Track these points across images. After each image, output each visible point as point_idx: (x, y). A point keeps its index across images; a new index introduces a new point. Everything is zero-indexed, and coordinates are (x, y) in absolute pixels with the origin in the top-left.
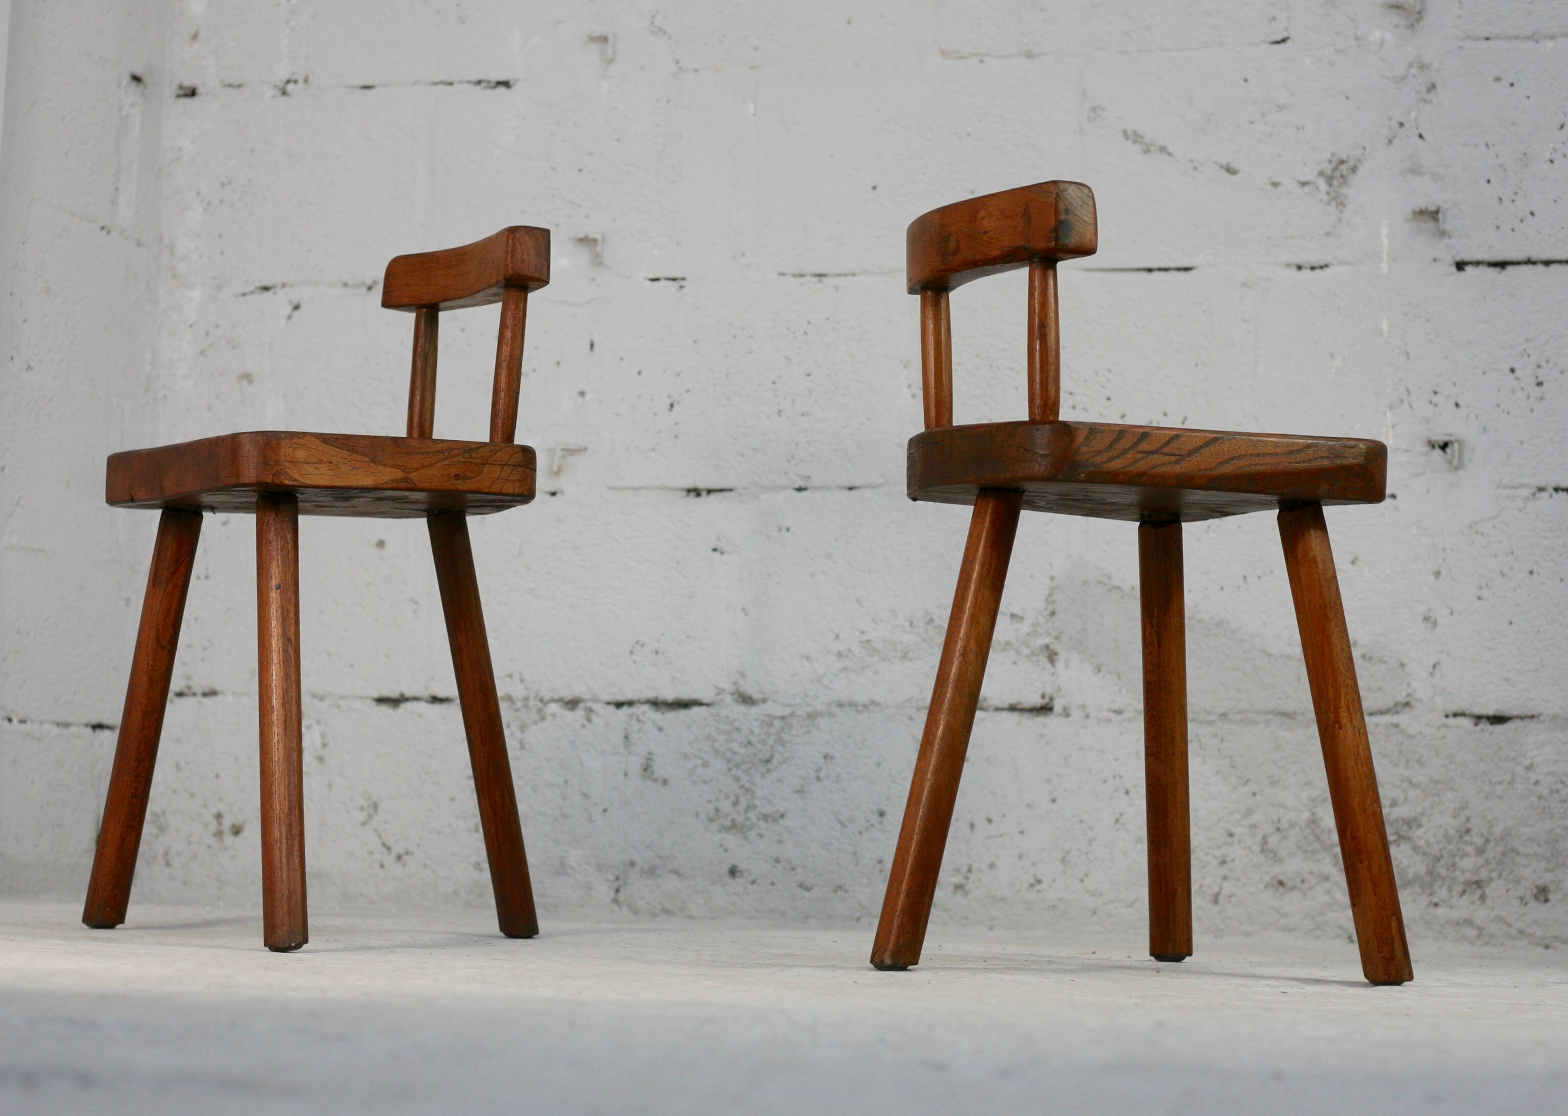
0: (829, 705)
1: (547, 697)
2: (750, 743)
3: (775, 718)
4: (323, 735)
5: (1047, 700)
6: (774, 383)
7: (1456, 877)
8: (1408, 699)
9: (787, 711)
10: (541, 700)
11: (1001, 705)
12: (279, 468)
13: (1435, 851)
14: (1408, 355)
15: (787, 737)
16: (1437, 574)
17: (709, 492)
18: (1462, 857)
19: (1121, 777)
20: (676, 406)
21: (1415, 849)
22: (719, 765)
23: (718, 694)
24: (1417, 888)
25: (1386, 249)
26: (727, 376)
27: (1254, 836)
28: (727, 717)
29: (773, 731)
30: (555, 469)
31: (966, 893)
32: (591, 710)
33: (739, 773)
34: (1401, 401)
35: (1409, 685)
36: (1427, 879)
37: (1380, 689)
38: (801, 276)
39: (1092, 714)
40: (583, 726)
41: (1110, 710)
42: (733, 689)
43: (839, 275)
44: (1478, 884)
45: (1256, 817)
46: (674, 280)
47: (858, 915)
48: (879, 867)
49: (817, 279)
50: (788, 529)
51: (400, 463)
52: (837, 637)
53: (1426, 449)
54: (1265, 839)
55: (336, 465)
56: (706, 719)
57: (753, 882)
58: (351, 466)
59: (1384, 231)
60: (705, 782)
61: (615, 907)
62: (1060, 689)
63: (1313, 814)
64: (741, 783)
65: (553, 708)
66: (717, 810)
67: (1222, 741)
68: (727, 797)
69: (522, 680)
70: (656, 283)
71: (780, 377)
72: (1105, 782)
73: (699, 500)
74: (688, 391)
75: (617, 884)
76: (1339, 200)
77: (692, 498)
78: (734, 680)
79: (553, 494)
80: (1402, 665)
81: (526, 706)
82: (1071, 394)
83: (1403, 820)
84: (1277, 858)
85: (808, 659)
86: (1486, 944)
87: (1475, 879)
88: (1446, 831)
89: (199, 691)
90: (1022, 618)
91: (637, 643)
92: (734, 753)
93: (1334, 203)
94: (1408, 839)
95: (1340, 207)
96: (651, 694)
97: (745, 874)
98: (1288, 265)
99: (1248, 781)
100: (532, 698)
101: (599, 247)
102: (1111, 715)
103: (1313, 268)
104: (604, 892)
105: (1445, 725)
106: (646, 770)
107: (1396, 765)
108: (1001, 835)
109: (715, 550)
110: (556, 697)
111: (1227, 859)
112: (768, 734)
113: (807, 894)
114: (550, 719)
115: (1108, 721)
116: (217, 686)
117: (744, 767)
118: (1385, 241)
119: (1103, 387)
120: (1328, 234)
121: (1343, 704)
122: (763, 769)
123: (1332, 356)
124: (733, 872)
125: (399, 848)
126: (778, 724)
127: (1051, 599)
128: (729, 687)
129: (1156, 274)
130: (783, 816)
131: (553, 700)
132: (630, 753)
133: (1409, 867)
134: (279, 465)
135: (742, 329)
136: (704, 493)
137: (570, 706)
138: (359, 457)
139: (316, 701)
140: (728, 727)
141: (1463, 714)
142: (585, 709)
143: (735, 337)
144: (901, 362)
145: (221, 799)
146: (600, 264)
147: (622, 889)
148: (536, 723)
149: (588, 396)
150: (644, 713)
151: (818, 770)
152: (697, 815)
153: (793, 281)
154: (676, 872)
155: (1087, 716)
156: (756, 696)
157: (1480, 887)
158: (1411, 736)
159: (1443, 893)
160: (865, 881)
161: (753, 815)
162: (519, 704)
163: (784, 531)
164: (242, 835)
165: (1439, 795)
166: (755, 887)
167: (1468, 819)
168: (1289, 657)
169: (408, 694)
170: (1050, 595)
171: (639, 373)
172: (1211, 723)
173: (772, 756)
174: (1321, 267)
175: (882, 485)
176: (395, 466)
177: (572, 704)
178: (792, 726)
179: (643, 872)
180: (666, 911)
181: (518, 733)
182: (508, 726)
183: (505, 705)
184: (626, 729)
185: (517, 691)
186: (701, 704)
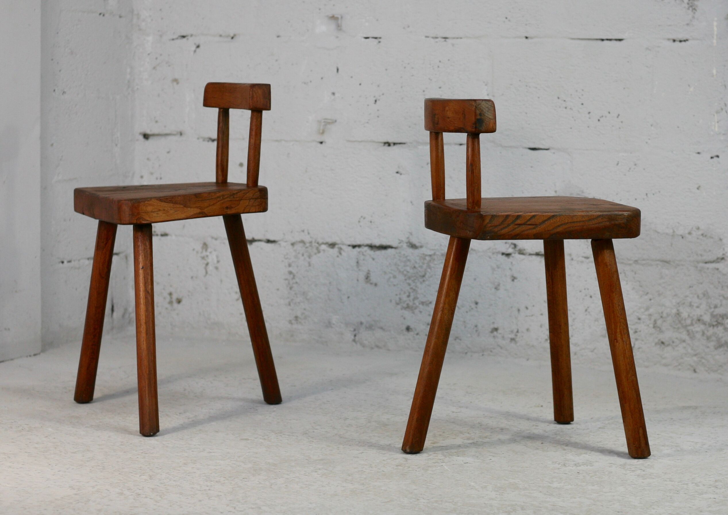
1: (320, 242)
2: (415, 267)
3: (426, 255)
4: (217, 257)
6: (424, 91)
8: (723, 256)
9: (431, 253)
10: (318, 243)
11: (532, 253)
12: (139, 216)
14: (725, 86)
15: (432, 265)
17: (394, 144)
19: (588, 289)
20: (377, 101)
22: (401, 277)
23: (400, 243)
25: (715, 33)
26: (402, 87)
27: (650, 320)
28: (404, 255)
29: (426, 262)
30: (321, 131)
31: (516, 342)
32: (340, 249)
33: (410, 281)
34: (722, 109)
35: (724, 249)
37: (710, 251)
38: (437, 38)
39: (575, 259)
40: (338, 256)
41: (583, 257)
42: (407, 240)
43: (454, 38)
45: (651, 311)
46: (376, 38)
47: (466, 351)
48: (475, 329)
49: (444, 40)
51: (198, 206)
54: (655, 322)
55: (167, 211)
56: (394, 255)
57: (417, 334)
58: (175, 210)
59: (715, 24)
60: (394, 285)
61: (354, 344)
63: (678, 310)
64: (411, 286)
65: (323, 247)
66: (400, 299)
67: (635, 273)
68: (405, 293)
69: (309, 233)
70: (367, 40)
71: (426, 88)
72: (580, 291)
73: (389, 148)
74: (383, 94)
75: (355, 333)
76: (693, 7)
77: (386, 147)
78: (407, 236)
79: (321, 143)
80: (721, 240)
81: (311, 246)
82: (565, 101)
83: (720, 315)
84: (661, 331)
89: (159, 233)
91: (362, 217)
92: (408, 272)
93: (691, 9)
94: (722, 324)
95: (694, 11)
96: (369, 242)
97: (413, 330)
98: (669, 39)
99: (647, 293)
100: (313, 242)
101: (339, 22)
102: (583, 259)
103: (681, 41)
104: (349, 336)
106: (367, 278)
107: (717, 288)
108: (532, 315)
109: (397, 173)
110: (325, 242)
111: (638, 331)
112: (423, 263)
114: (322, 252)
115: (582, 262)
116: (168, 232)
117: (412, 279)
118: (715, 29)
119: (580, 98)
120: (688, 24)
121: (618, 331)
122: (421, 280)
123: (689, 86)
124: (408, 329)
126: (428, 258)
128: (405, 239)
129: (606, 42)
130: (430, 303)
131: (323, 243)
132: (359, 270)
133: (722, 337)
134: (139, 215)
135: (409, 64)
136: (392, 145)
137: (331, 246)
138: (178, 206)
139: (214, 240)
140: (404, 259)
142: (338, 248)
143: (405, 68)
144: (484, 82)
145: (171, 286)
146: (340, 30)
147: (357, 335)
148: (316, 254)
149: (337, 95)
150: (366, 251)
152: (391, 301)
153: (432, 39)
154: (381, 328)
155: (572, 259)
156: (418, 244)
158: (724, 275)
160: (469, 335)
161: (417, 302)
162: (308, 245)
164: (181, 303)
166: (418, 336)
168: (667, 234)
169: (256, 238)
171: (360, 84)
172: (630, 265)
173: (425, 274)
174: (685, 41)
176: (197, 207)
177: (332, 245)
178: (434, 260)
179: (367, 328)
180: (377, 346)
181: (307, 259)
182: (303, 255)
183: (301, 245)
184: (357, 259)
185: (307, 239)
186: (392, 248)
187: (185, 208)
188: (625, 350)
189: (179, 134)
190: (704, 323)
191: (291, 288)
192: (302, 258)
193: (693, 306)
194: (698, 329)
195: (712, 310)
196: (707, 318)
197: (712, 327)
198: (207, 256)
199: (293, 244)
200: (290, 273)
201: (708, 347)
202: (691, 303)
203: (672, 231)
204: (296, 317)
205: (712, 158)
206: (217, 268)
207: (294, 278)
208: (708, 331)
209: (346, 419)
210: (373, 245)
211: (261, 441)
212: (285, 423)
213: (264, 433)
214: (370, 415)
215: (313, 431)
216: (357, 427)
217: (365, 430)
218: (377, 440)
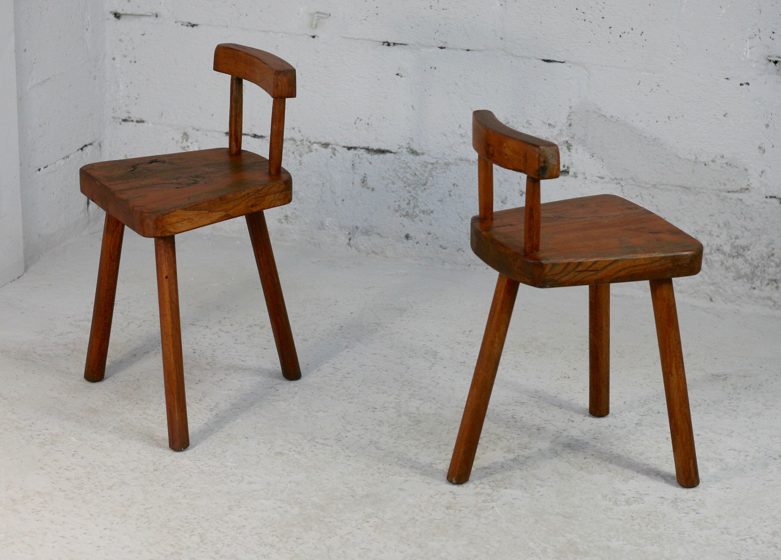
0: (456, 159)
1: (312, 141)
2: (415, 175)
3: (428, 163)
5: (566, 168)
7: (765, 277)
8: (748, 187)
9: (434, 161)
10: (310, 142)
12: (164, 229)
13: (755, 263)
14: (760, 11)
15: (434, 174)
16: (767, 126)
17: (394, 44)
18: (768, 268)
21: (746, 261)
22: (400, 184)
24: (745, 280)
28: (404, 161)
29: (427, 170)
30: (314, 25)
32: (335, 149)
33: (410, 189)
34: (755, 35)
35: (749, 180)
36: (751, 276)
37: (734, 180)
39: (588, 178)
40: (331, 157)
41: (597, 177)
42: (407, 146)
44: (775, 281)
47: (469, 263)
50: (435, 68)
52: (460, 126)
53: (766, 62)
55: (191, 219)
56: (393, 160)
57: (417, 243)
58: (199, 217)
60: (393, 192)
61: (349, 247)
62: (572, 164)
64: (411, 194)
65: (315, 146)
66: (399, 206)
67: (653, 197)
68: (404, 200)
69: (299, 131)
73: (389, 47)
75: (349, 236)
77: (385, 47)
78: (407, 142)
79: (314, 37)
80: (746, 170)
81: (302, 144)
82: (584, 13)
83: (741, 246)
85: (445, 135)
86: (777, 309)
87: (774, 278)
88: (762, 254)
89: (135, 120)
90: (554, 126)
91: (358, 118)
92: (408, 179)
94: (743, 256)
96: (366, 145)
97: (413, 238)
100: (305, 140)
102: (598, 179)
104: (343, 239)
105: (765, 202)
106: (363, 183)
107: (739, 219)
109: (397, 74)
110: (317, 142)
113: (444, 250)
114: (314, 151)
115: (596, 182)
116: (144, 119)
117: (413, 186)
119: (600, 11)
121: (674, 365)
122: (422, 188)
123: (721, 7)
124: (407, 237)
126: (430, 166)
127: (570, 118)
128: (404, 145)
130: (432, 212)
131: (315, 143)
132: (355, 173)
133: (742, 269)
136: (392, 44)
137: (324, 146)
138: (203, 212)
139: (195, 130)
140: (404, 165)
141: (775, 197)
142: (332, 148)
147: (352, 239)
148: (307, 153)
150: (362, 154)
151: (450, 191)
152: (389, 207)
154: (378, 234)
155: (586, 179)
156: (419, 151)
157: (776, 283)
158: (747, 206)
159: (758, 283)
161: (417, 211)
162: (299, 143)
163: (433, 69)
165: (760, 236)
166: (418, 245)
167: (773, 249)
168: (689, 160)
170: (569, 116)
172: (648, 188)
173: (427, 182)
175: (484, 50)
176: (222, 210)
177: (326, 145)
179: (362, 233)
180: (374, 252)
181: (298, 157)
182: (293, 153)
183: (292, 142)
184: (353, 161)
185: (298, 137)
186: (391, 152)
187: (210, 213)
188: (680, 384)
189: (155, 16)
190: (724, 254)
192: (293, 156)
193: (713, 235)
194: (717, 258)
195: (733, 240)
196: (727, 248)
197: (732, 258)
198: (188, 147)
201: (727, 278)
202: (710, 232)
203: (694, 157)
204: (286, 216)
205: (741, 85)
208: (727, 262)
209: (374, 409)
210: (370, 148)
211: (296, 456)
212: (313, 418)
213: (296, 440)
214: (398, 401)
215: (345, 435)
216: (389, 427)
217: (398, 432)
218: (416, 455)
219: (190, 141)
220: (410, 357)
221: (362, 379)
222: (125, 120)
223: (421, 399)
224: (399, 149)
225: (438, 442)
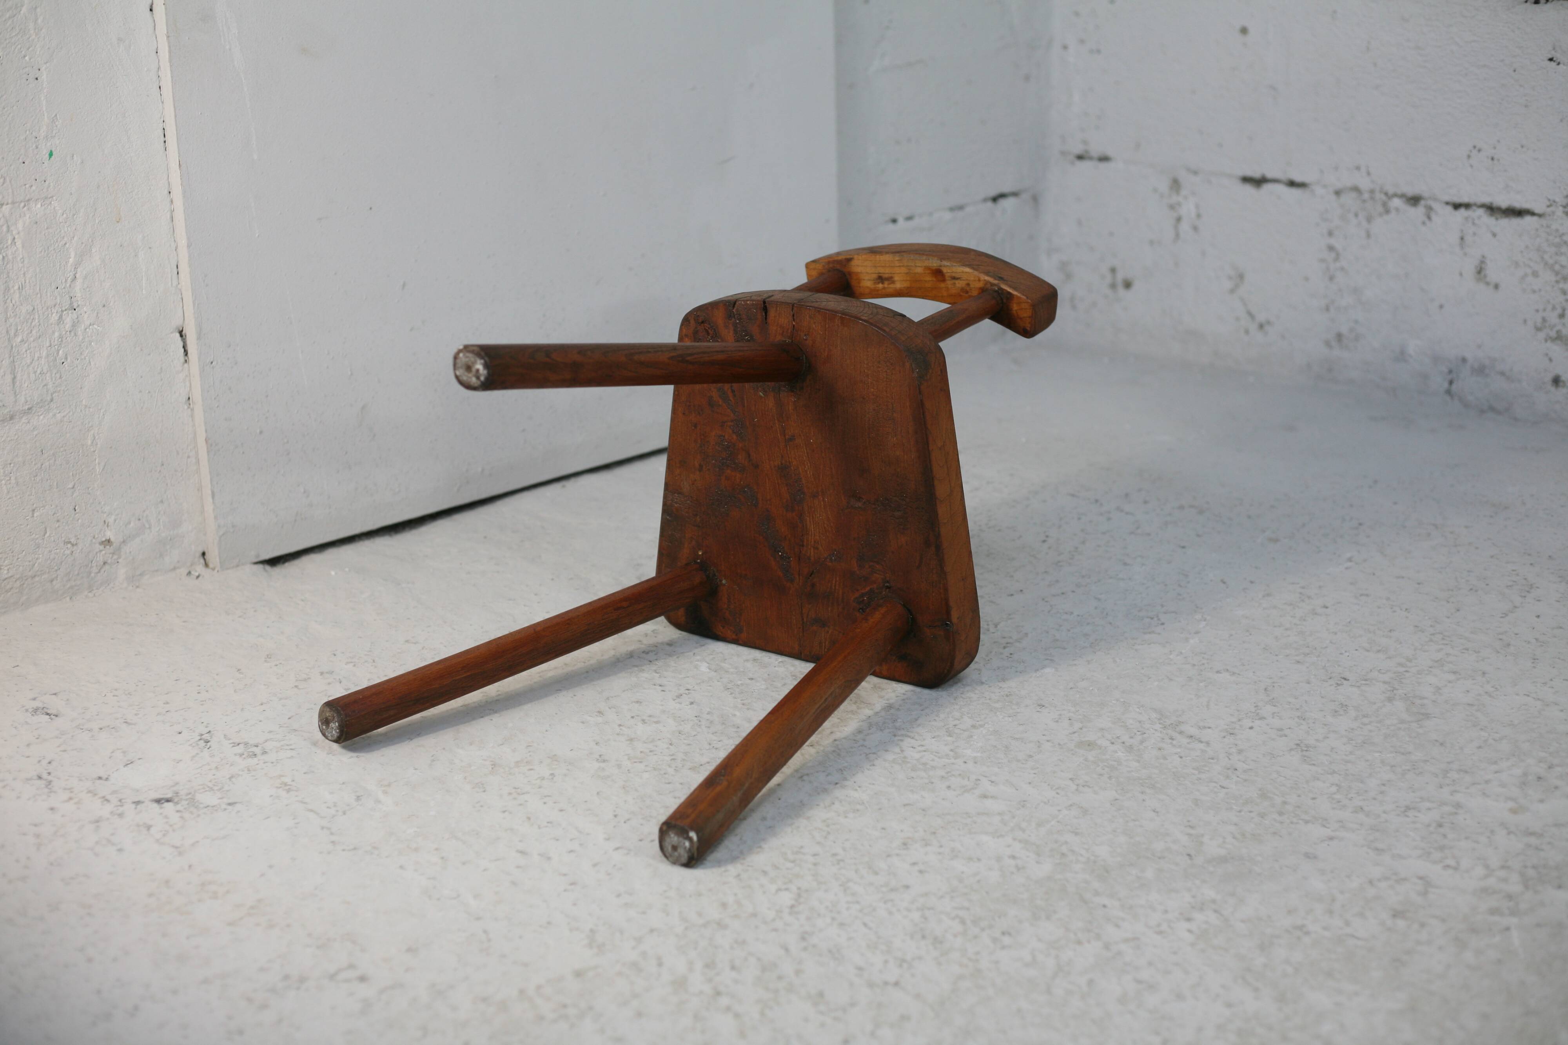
1: (1391, 192)
4: (1197, 206)
10: (1386, 194)
22: (1548, 276)
28: (1557, 230)
32: (1429, 208)
33: (1565, 286)
40: (1424, 223)
42: (1564, 202)
56: (1537, 230)
60: (1534, 292)
61: (1448, 398)
65: (1397, 202)
68: (1554, 308)
69: (1369, 174)
73: (1538, 7)
75: (1450, 376)
77: (1530, 6)
78: (1566, 193)
81: (1372, 198)
89: (1095, 156)
91: (1474, 147)
92: (1563, 267)
96: (1486, 200)
100: (1377, 192)
104: (1438, 383)
106: (1479, 272)
109: (1551, 60)
110: (1399, 192)
114: (1393, 213)
116: (1109, 155)
124: (1557, 382)
125: (1261, 317)
128: (1560, 199)
131: (1395, 195)
132: (1465, 254)
136: (1542, 1)
137: (1413, 201)
139: (1191, 174)
140: (1557, 240)
142: (1426, 206)
145: (1114, 256)
147: (1454, 381)
148: (1381, 215)
150: (1479, 217)
152: (1525, 321)
154: (1503, 373)
162: (1366, 196)
164: (1131, 289)
169: (1269, 175)
177: (1415, 200)
179: (1474, 371)
180: (1492, 409)
181: (1365, 223)
182: (1356, 215)
183: (1354, 195)
184: (1462, 231)
185: (1364, 184)
186: (1533, 214)
191: (1331, 278)
192: (1355, 221)
198: (1179, 204)
199: (1338, 193)
200: (1331, 248)
204: (1339, 337)
206: (1195, 229)
207: (1337, 258)
209: (1343, 680)
210: (1495, 205)
211: (1120, 754)
212: (1201, 684)
213: (1140, 722)
214: (1402, 669)
215: (1251, 724)
216: (1356, 719)
217: (1370, 731)
218: (1384, 785)
219: (1184, 192)
220: (1471, 589)
221: (1348, 620)
222: (1080, 157)
223: (1454, 673)
224: (1548, 206)
225: (1449, 763)
